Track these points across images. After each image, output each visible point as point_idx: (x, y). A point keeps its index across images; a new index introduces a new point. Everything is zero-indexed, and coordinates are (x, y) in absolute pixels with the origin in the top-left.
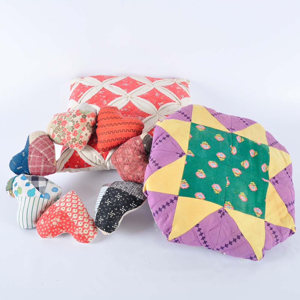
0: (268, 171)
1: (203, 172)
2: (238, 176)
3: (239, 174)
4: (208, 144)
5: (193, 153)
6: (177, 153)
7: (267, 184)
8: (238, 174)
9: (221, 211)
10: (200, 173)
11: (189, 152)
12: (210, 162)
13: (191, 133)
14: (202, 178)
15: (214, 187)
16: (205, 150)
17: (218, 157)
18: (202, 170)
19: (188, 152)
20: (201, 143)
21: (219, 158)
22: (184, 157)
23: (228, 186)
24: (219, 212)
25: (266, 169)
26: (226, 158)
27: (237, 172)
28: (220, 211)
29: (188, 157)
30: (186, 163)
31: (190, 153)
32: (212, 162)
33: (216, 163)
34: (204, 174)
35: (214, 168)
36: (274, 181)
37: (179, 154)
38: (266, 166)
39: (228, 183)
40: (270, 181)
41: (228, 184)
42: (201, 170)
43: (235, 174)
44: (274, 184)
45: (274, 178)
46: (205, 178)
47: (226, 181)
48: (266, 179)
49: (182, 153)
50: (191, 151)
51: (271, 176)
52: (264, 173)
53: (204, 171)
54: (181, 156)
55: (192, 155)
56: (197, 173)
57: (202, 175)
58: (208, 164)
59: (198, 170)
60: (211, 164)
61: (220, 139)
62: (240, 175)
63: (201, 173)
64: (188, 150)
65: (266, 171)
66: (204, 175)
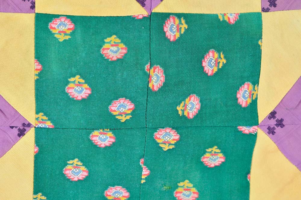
0: (257, 98)
1: (80, 163)
2: (171, 147)
3: (173, 142)
4: (83, 81)
5: (49, 120)
6: (12, 127)
7: (253, 137)
8: (170, 144)
10: (75, 167)
11: (40, 119)
12: (96, 133)
13: (38, 57)
14: (79, 180)
15: (111, 194)
16: (78, 101)
17: (114, 113)
18: (76, 160)
19: (37, 119)
20: (67, 85)
21: (117, 117)
22: (30, 134)
23: (146, 179)
25: (251, 95)
26: (134, 110)
27: (167, 139)
29: (38, 130)
30: (36, 150)
31: (43, 122)
32: (101, 133)
33: (110, 134)
34: (83, 168)
35: (106, 147)
36: (273, 122)
37: (16, 127)
38: (251, 86)
39: (145, 172)
40: (261, 126)
41: (144, 175)
42: (76, 161)
43: (161, 145)
44: (271, 131)
45: (273, 115)
46: (87, 177)
47: (141, 169)
48: (251, 125)
49: (24, 125)
50: (45, 114)
51: (263, 113)
52: (244, 108)
53: (82, 161)
54: (22, 133)
55: (49, 124)
56: (66, 170)
57: (78, 173)
58: (90, 141)
59: (69, 162)
60: (97, 138)
61: (116, 52)
62: (175, 144)
63: (77, 167)
64: (37, 113)
65: (249, 101)
66: (83, 171)
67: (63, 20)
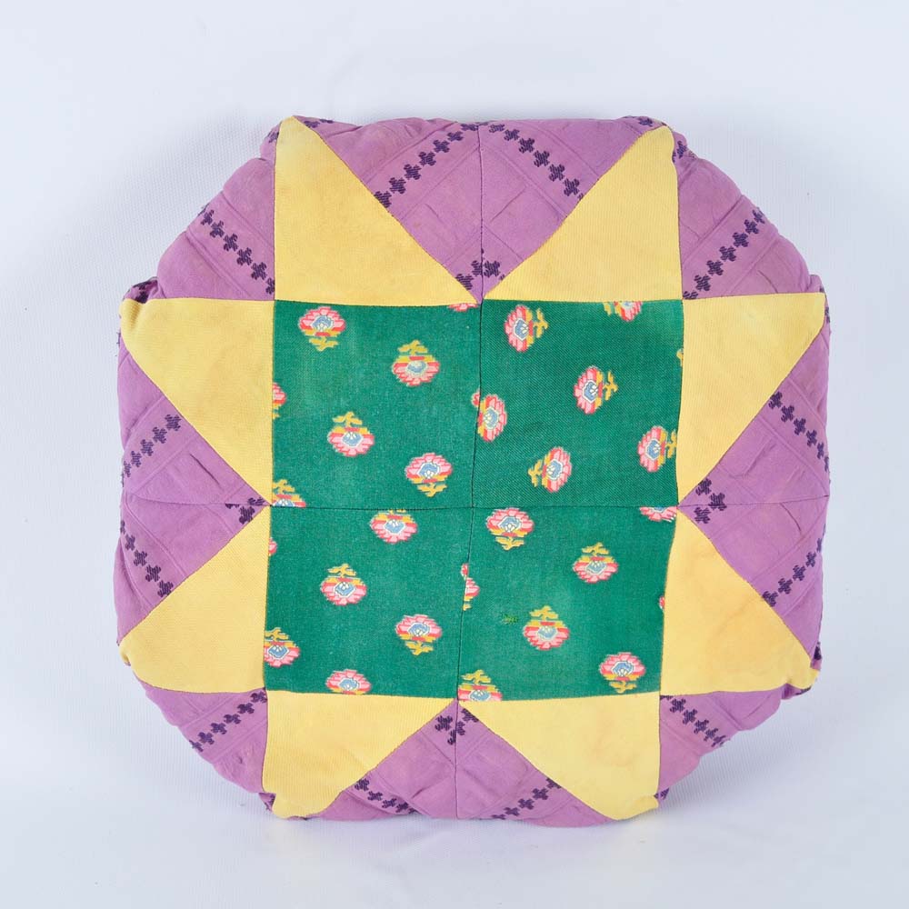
0: (674, 456)
1: (351, 573)
2: (518, 543)
3: (521, 535)
4: (360, 423)
5: (297, 492)
6: (229, 506)
7: (668, 527)
8: (516, 538)
9: (450, 720)
10: (342, 580)
11: (280, 491)
12: (381, 516)
13: (279, 380)
14: (349, 604)
15: (408, 629)
16: (350, 458)
17: (415, 481)
18: (345, 566)
19: (275, 491)
20: (329, 429)
21: (420, 488)
22: (263, 519)
23: (471, 602)
24: (438, 728)
25: (664, 449)
26: (451, 476)
27: (511, 528)
28: (443, 722)
29: (277, 511)
30: (272, 547)
31: (286, 496)
32: (390, 517)
33: (407, 518)
34: (357, 581)
35: (399, 542)
36: (704, 500)
37: (237, 506)
38: (664, 434)
39: (471, 589)
40: (683, 507)
41: (469, 594)
42: (344, 569)
43: (500, 540)
44: (701, 517)
45: (704, 486)
46: (364, 598)
47: (463, 583)
48: (664, 505)
49: (251, 501)
50: (290, 482)
51: (686, 482)
52: (652, 474)
53: (355, 568)
54: (246, 516)
55: (296, 500)
56: (326, 585)
57: (349, 590)
58: (370, 531)
59: (331, 571)
60: (384, 526)
61: (419, 370)
62: (525, 538)
63: (346, 579)
64: (276, 479)
65: (661, 460)
66: (357, 586)
67: (324, 312)
